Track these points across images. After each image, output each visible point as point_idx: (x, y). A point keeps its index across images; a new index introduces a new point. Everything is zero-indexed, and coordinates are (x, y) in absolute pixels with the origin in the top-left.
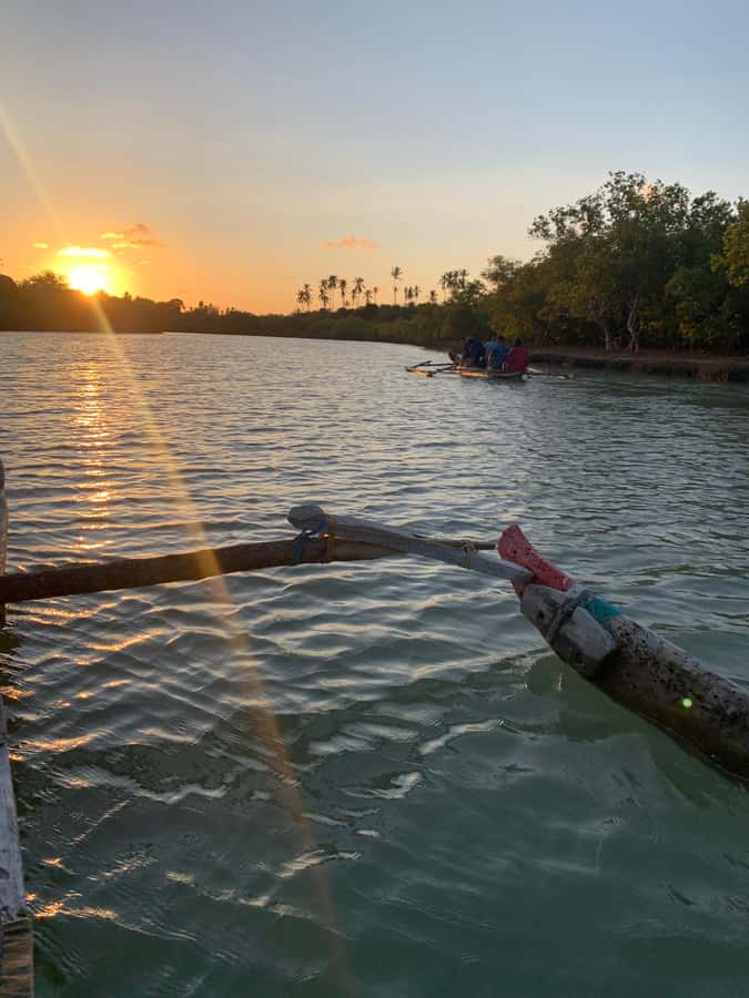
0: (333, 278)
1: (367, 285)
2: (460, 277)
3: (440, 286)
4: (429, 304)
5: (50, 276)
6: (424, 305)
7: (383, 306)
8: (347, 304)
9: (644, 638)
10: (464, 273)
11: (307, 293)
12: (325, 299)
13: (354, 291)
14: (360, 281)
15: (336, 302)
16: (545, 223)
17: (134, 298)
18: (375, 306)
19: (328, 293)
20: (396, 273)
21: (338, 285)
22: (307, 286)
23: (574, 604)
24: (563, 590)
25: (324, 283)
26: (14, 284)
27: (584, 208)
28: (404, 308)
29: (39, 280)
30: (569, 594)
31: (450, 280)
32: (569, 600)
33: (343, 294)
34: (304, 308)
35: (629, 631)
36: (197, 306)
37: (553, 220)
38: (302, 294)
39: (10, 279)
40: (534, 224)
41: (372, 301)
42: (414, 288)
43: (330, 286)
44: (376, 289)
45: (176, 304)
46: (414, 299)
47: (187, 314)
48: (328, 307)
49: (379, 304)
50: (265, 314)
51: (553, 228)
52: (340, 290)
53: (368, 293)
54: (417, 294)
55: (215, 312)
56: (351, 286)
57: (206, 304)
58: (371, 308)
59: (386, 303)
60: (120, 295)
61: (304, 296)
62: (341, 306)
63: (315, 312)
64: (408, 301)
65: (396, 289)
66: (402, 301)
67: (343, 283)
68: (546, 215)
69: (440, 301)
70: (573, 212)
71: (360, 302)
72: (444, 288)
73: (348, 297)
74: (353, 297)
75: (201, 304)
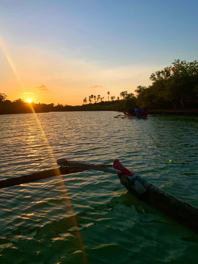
0: (92, 96)
1: (101, 97)
2: (125, 93)
3: (120, 95)
4: (117, 100)
5: (20, 100)
6: (116, 101)
7: (106, 102)
8: (96, 102)
9: (153, 187)
10: (126, 92)
11: (86, 100)
12: (90, 101)
13: (98, 98)
14: (99, 96)
15: (93, 101)
16: (154, 75)
17: (41, 104)
18: (103, 102)
19: (91, 99)
20: (109, 93)
21: (93, 97)
22: (86, 98)
23: (134, 180)
24: (131, 176)
25: (90, 97)
26: (11, 102)
27: (166, 71)
28: (111, 102)
29: (17, 101)
30: (133, 177)
31: (123, 94)
32: (133, 179)
33: (95, 99)
34: (85, 103)
35: (149, 186)
36: (58, 105)
37: (157, 74)
38: (84, 100)
39: (10, 101)
40: (151, 76)
41: (103, 101)
42: (113, 96)
43: (91, 98)
44: (103, 98)
45: (52, 104)
46: (113, 99)
47: (55, 107)
48: (91, 103)
49: (104, 101)
50: (75, 106)
51: (156, 76)
52: (94, 98)
53: (101, 99)
54: (114, 98)
55: (62, 106)
56: (97, 97)
57: (60, 104)
58: (102, 102)
59: (106, 101)
60: (38, 103)
61: (85, 100)
62: (95, 102)
63: (88, 104)
64: (112, 100)
65: (108, 97)
66: (110, 100)
67: (95, 97)
68: (155, 73)
69: (120, 99)
70: (162, 72)
71: (100, 101)
72: (121, 96)
73: (96, 100)
74: (98, 100)
75: (59, 104)
